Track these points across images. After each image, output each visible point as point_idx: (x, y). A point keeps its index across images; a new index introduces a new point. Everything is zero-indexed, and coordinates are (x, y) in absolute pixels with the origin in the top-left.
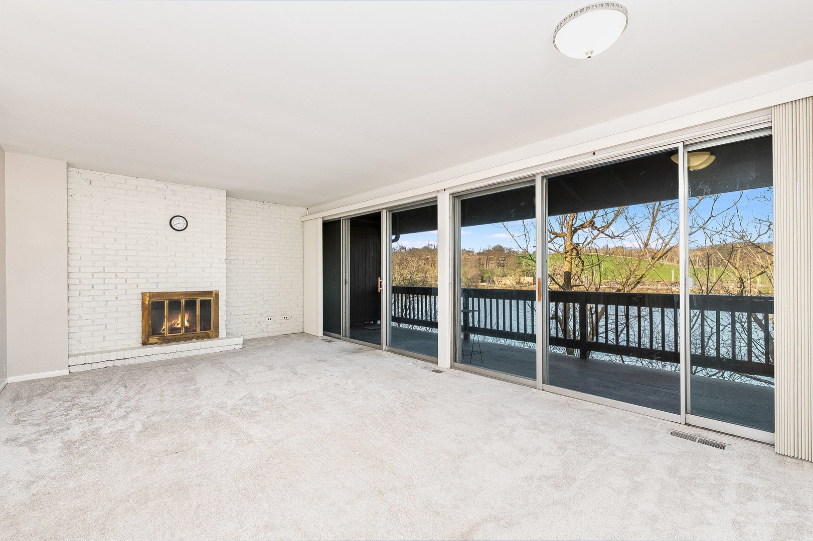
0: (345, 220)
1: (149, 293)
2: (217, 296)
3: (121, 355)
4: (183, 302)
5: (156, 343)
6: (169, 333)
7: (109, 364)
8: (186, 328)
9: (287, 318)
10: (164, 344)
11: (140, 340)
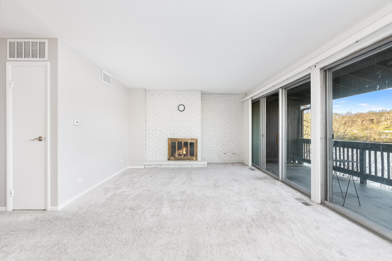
0: (263, 98)
1: (171, 138)
2: (197, 140)
3: (160, 163)
4: (183, 143)
5: (173, 160)
6: (178, 156)
7: (156, 166)
8: (184, 155)
9: (234, 154)
10: (176, 161)
11: (167, 158)
